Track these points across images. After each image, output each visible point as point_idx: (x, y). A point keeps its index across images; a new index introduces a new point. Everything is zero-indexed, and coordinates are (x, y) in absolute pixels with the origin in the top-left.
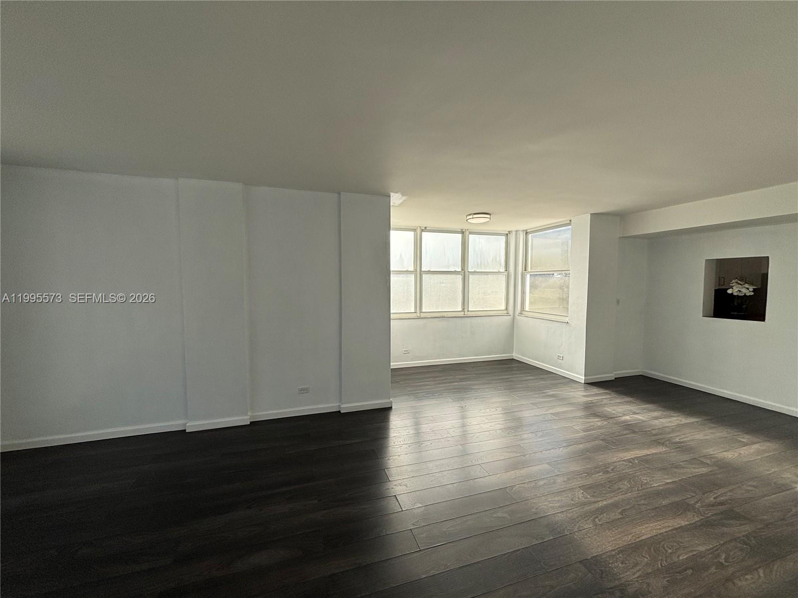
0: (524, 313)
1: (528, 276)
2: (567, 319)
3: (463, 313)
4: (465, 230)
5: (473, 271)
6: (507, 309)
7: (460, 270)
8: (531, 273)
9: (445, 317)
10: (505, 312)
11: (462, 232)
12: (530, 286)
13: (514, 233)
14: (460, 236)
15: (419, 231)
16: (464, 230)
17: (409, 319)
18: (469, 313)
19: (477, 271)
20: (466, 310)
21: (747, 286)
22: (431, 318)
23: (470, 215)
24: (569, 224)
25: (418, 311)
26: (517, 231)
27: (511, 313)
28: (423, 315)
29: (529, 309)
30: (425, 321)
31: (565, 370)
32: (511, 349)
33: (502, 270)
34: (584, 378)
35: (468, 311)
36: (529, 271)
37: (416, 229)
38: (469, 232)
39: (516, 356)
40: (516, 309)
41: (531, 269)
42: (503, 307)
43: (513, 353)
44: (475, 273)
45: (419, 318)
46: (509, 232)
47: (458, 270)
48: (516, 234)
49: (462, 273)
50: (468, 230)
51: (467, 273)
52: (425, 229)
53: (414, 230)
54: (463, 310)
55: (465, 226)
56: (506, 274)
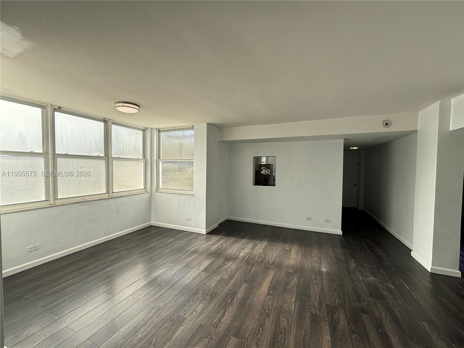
0: (159, 190)
1: (161, 162)
2: (193, 193)
3: (107, 195)
4: (108, 119)
5: (117, 157)
6: (145, 188)
7: (103, 155)
8: (163, 161)
9: (88, 201)
10: (144, 190)
11: (105, 121)
12: (162, 171)
13: (150, 130)
14: (102, 124)
15: (49, 110)
16: (106, 120)
17: (37, 209)
18: (113, 194)
19: (120, 157)
20: (110, 192)
21: (267, 170)
22: (71, 204)
23: (120, 102)
24: (192, 128)
25: (51, 198)
26: (151, 128)
27: (149, 190)
28: (58, 202)
29: (162, 187)
30: (62, 208)
31: (192, 227)
32: (149, 218)
33: (141, 157)
34: (205, 231)
35: (113, 192)
36: (162, 159)
37: (45, 106)
38: (112, 122)
39: (153, 223)
40: (153, 187)
41: (162, 158)
42: (143, 187)
43: (151, 222)
44: (118, 159)
45: (54, 206)
46: (146, 128)
47: (101, 155)
48: (151, 131)
49: (106, 159)
50: (110, 119)
51: (110, 159)
52: (59, 109)
53: (42, 107)
54: (108, 192)
55: (107, 116)
56: (144, 161)
